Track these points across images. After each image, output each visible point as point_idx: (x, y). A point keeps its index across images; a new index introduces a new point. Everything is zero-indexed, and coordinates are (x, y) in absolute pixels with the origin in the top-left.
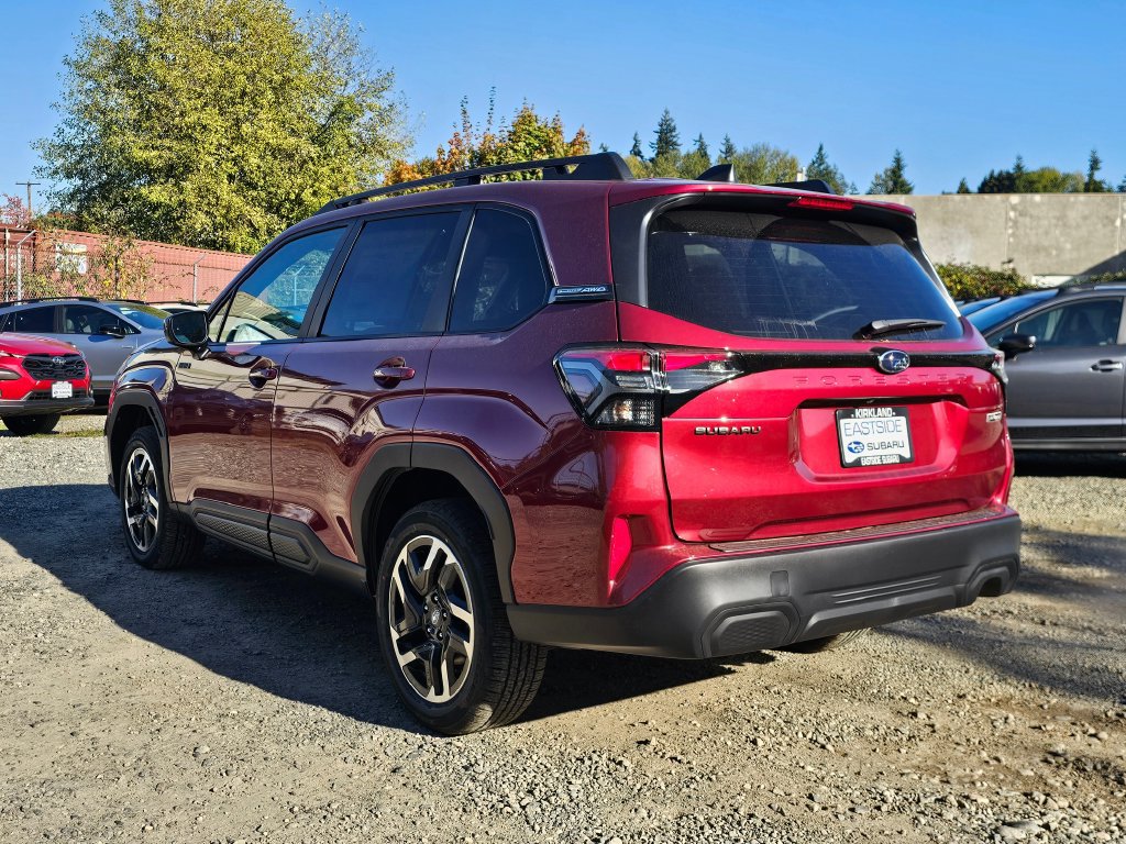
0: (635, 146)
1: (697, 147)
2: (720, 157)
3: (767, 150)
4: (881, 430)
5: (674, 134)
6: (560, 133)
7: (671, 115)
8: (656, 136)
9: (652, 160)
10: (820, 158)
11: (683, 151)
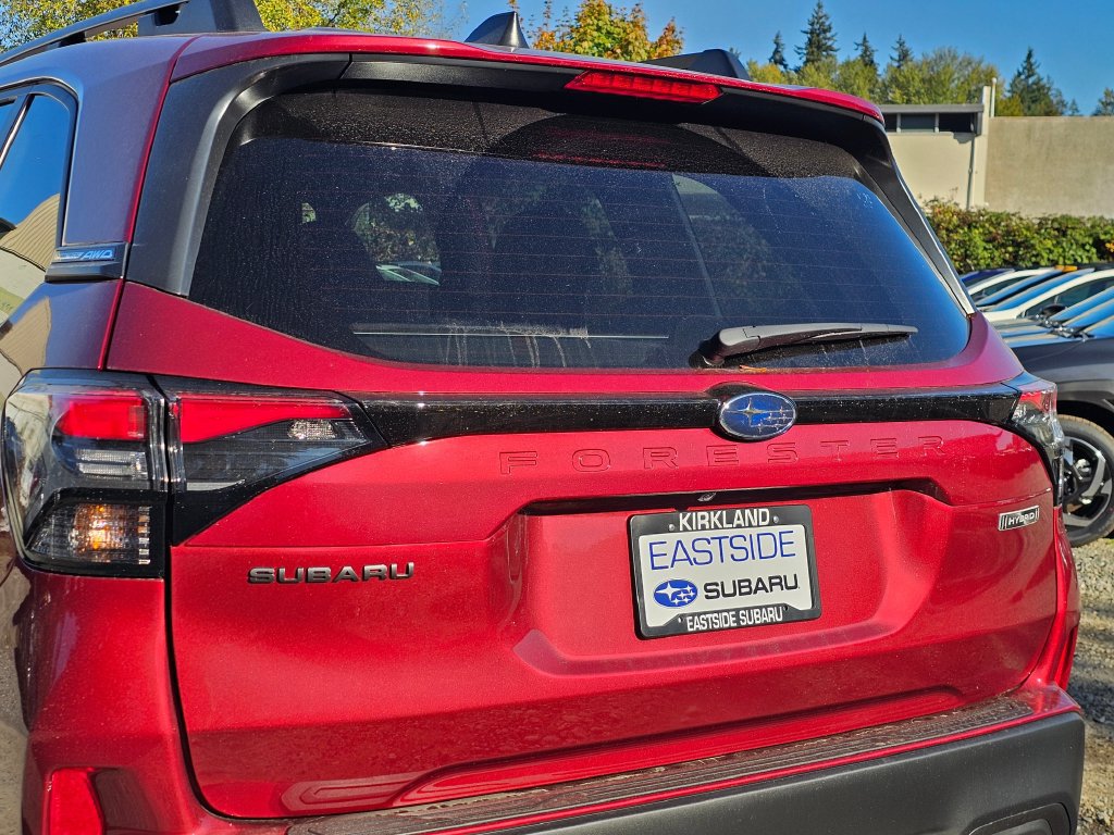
0: (776, 52)
1: (859, 52)
2: (889, 66)
3: (954, 58)
4: (740, 554)
5: (828, 35)
6: (643, 28)
7: (825, 11)
8: (805, 38)
9: (797, 70)
10: (1029, 68)
11: (840, 58)
